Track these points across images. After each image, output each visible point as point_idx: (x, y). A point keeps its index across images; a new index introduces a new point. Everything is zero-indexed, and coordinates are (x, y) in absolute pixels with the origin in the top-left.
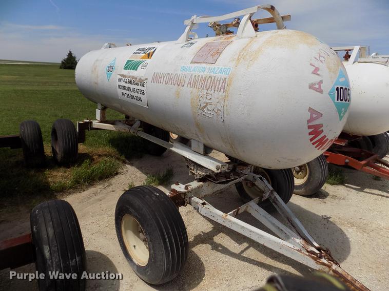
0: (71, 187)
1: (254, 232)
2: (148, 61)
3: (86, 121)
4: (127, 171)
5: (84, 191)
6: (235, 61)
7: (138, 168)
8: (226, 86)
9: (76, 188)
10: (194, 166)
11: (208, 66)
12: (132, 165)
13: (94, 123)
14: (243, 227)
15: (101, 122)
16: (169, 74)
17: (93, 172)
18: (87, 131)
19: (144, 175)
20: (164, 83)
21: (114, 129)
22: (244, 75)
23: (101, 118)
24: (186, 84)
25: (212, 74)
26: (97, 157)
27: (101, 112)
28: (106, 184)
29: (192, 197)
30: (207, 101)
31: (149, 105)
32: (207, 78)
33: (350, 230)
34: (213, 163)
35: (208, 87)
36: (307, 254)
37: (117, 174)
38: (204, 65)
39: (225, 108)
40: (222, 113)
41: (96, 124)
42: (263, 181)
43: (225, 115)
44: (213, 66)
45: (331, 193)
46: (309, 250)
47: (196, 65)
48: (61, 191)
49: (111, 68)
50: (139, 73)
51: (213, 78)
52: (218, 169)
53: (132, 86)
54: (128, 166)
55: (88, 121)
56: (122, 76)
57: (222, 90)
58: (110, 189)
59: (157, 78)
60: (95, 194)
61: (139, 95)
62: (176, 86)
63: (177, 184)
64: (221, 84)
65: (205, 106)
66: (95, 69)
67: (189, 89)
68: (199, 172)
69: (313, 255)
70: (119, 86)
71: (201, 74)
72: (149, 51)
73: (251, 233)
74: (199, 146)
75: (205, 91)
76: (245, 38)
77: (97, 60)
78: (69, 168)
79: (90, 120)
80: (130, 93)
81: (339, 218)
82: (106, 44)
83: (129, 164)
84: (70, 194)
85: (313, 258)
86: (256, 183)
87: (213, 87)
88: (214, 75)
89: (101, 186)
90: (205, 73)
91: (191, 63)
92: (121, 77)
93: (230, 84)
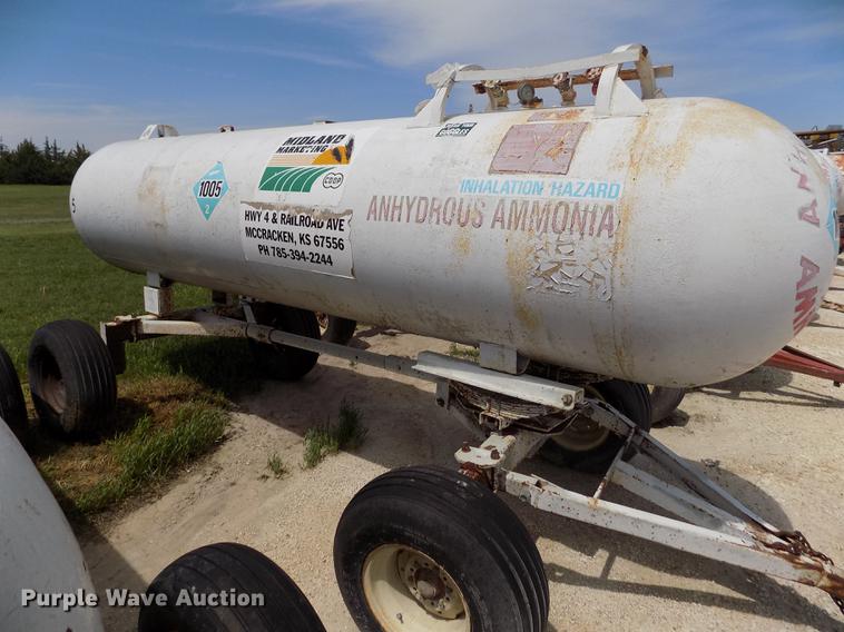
0: (126, 494)
1: (660, 527)
2: (339, 168)
3: (122, 318)
4: (241, 428)
5: (160, 496)
6: (625, 169)
7: (265, 418)
8: (615, 222)
9: (137, 493)
10: (489, 401)
11: (548, 180)
12: (247, 411)
13: (144, 322)
14: (636, 521)
15: (161, 318)
16: (425, 198)
17: (173, 446)
18: (127, 344)
19: (287, 432)
20: (413, 218)
21: (203, 332)
22: (663, 199)
23: (161, 309)
24: (488, 222)
25: (565, 197)
26: (157, 404)
27: (160, 294)
28: (209, 470)
29: (505, 473)
30: (560, 258)
31: (356, 273)
32: (553, 208)
33: (767, 482)
34: (552, 391)
35: (560, 227)
36: (771, 551)
37: (225, 439)
38: (534, 178)
39: (617, 272)
40: (608, 284)
41: (150, 324)
42: (608, 410)
43: (617, 284)
44: (560, 179)
45: (690, 412)
46: (768, 542)
47: (507, 177)
48: (103, 510)
49: (210, 189)
50: (318, 197)
51: (572, 207)
52: (567, 404)
53: (296, 231)
54: (242, 416)
55: (129, 318)
56: (257, 205)
57: (605, 233)
58: (221, 480)
59: (382, 209)
60: (192, 498)
61: (324, 251)
62: (455, 225)
63: (466, 450)
64: (599, 220)
65: (555, 270)
66: (151, 190)
67: (499, 233)
68: (505, 413)
69: (781, 552)
70: (249, 232)
71: (532, 198)
72: (332, 146)
73: (656, 530)
74: (503, 356)
75: (552, 237)
76: (619, 115)
77: (151, 168)
78: (98, 443)
79: (133, 316)
80: (288, 246)
81: (734, 461)
82: (153, 127)
83: (238, 411)
84: (128, 511)
85: (784, 557)
86: (594, 417)
87: (576, 227)
88: (575, 199)
89: (198, 477)
90: (543, 194)
91: (490, 172)
92: (253, 209)
93: (626, 220)
